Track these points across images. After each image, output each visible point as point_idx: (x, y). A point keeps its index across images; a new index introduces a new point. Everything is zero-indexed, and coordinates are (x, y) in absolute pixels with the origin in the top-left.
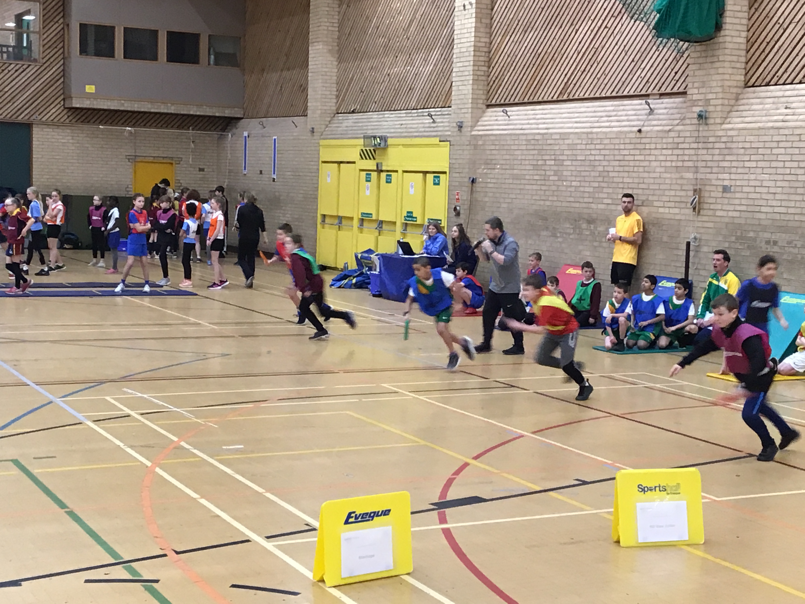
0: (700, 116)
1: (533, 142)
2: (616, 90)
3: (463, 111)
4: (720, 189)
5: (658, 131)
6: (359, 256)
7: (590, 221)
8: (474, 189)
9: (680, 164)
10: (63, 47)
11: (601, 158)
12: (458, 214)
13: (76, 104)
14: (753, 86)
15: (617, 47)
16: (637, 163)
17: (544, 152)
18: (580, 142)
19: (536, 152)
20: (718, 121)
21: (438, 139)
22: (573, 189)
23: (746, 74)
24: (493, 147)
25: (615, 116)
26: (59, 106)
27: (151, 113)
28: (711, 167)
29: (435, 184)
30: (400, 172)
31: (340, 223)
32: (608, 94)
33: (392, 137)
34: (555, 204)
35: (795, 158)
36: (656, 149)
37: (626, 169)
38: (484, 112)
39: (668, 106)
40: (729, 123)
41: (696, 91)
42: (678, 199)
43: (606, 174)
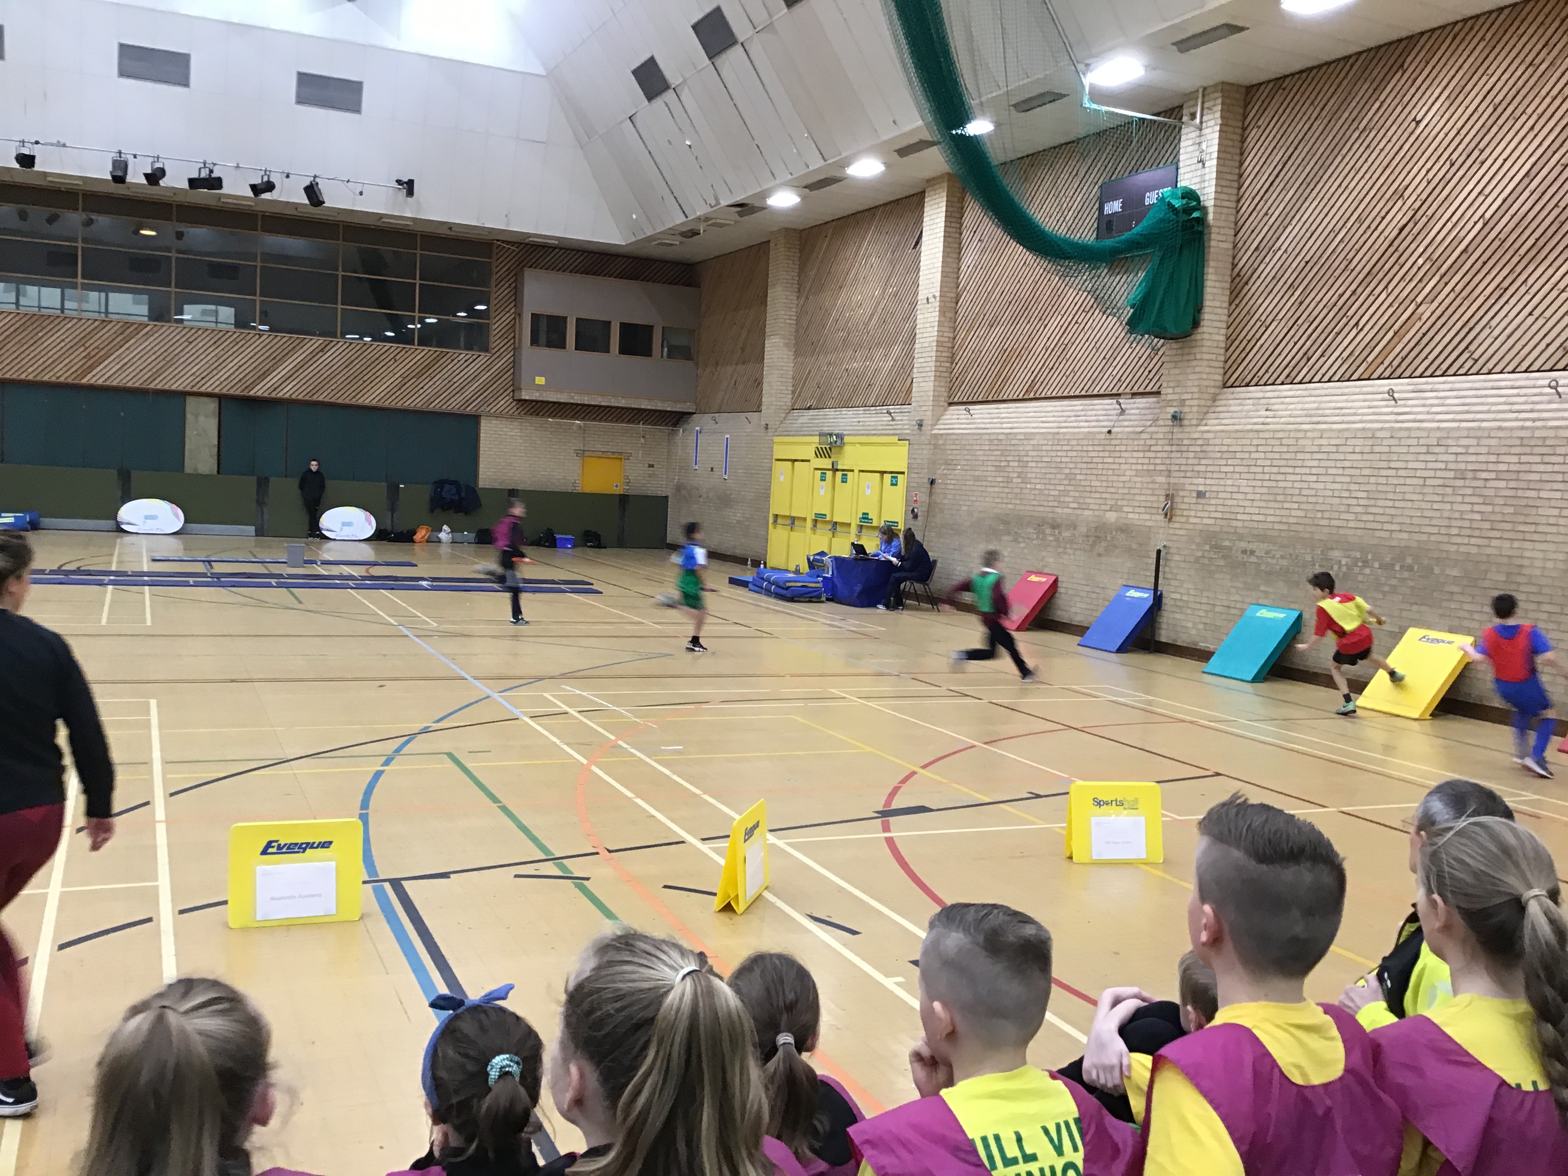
0: (1174, 417)
1: (996, 442)
2: (1086, 388)
3: (924, 408)
4: (1195, 494)
5: (1129, 433)
6: (812, 558)
7: (1055, 526)
8: (933, 490)
9: (1152, 467)
10: (514, 337)
11: (1067, 460)
12: (915, 517)
13: (525, 396)
14: (1232, 386)
15: (1087, 344)
16: (1106, 466)
17: (1006, 453)
18: (1046, 442)
19: (998, 453)
20: (1194, 422)
21: (896, 438)
22: (1037, 492)
23: (1225, 374)
24: (954, 447)
25: (1085, 416)
26: (507, 398)
27: (601, 407)
28: (1186, 471)
29: (892, 485)
30: (856, 472)
31: (793, 523)
32: (1077, 393)
33: (849, 435)
34: (1018, 507)
35: (1275, 463)
36: (1126, 451)
37: (1094, 472)
38: (946, 410)
39: (1141, 406)
40: (1206, 425)
41: (1170, 391)
42: (1149, 504)
43: (1073, 476)
